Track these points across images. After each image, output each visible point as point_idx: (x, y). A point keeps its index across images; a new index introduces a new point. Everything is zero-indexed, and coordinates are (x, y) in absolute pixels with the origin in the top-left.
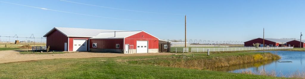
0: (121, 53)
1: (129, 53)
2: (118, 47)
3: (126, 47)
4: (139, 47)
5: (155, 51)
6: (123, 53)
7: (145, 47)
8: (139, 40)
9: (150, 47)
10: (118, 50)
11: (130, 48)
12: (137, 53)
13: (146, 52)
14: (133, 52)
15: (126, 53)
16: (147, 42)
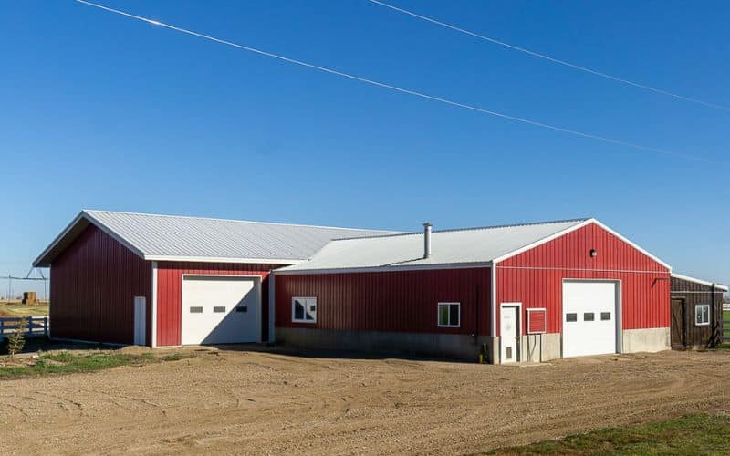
0: (477, 361)
1: (524, 357)
2: (454, 321)
3: (506, 319)
4: (572, 318)
5: (653, 341)
6: (489, 360)
7: (606, 316)
8: (577, 277)
9: (631, 316)
10: (455, 342)
11: (526, 325)
12: (566, 355)
13: (610, 349)
14: (543, 349)
15: (504, 360)
16: (613, 285)
